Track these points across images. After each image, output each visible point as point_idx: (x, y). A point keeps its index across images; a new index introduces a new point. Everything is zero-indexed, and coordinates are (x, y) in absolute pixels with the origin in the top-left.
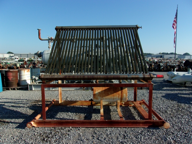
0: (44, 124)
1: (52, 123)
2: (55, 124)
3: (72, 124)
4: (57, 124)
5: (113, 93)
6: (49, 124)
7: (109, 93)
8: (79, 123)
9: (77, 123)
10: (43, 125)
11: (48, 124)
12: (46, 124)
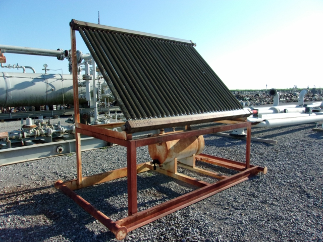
0: (134, 223)
1: (147, 216)
2: (153, 215)
3: (176, 205)
4: (156, 214)
5: (190, 144)
6: (144, 219)
7: (186, 145)
8: (185, 200)
9: (183, 201)
10: (133, 226)
11: (141, 220)
12: (137, 222)
